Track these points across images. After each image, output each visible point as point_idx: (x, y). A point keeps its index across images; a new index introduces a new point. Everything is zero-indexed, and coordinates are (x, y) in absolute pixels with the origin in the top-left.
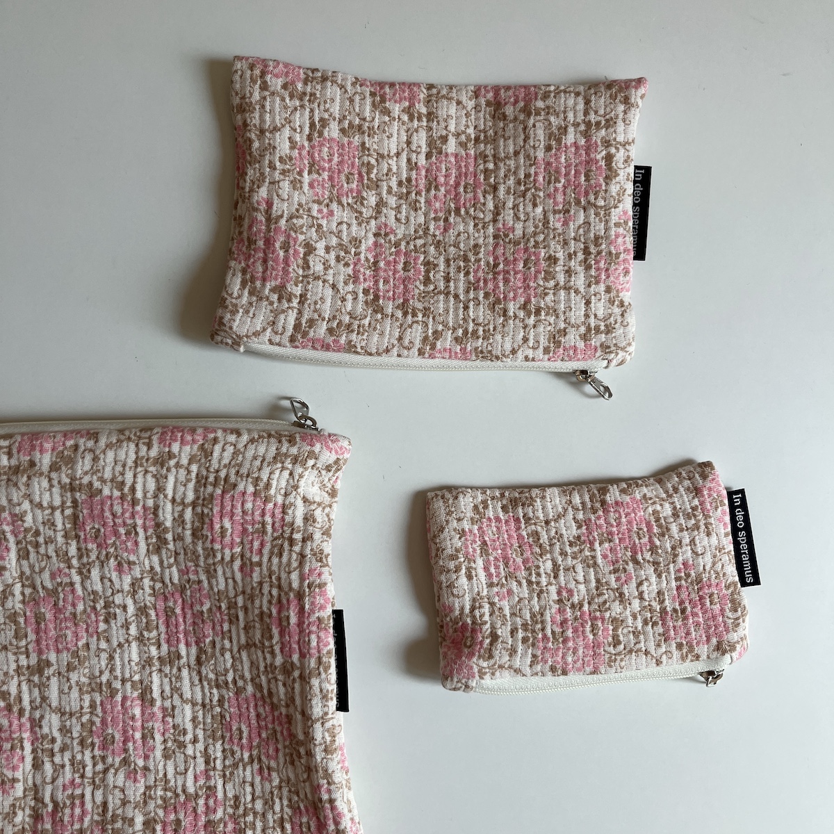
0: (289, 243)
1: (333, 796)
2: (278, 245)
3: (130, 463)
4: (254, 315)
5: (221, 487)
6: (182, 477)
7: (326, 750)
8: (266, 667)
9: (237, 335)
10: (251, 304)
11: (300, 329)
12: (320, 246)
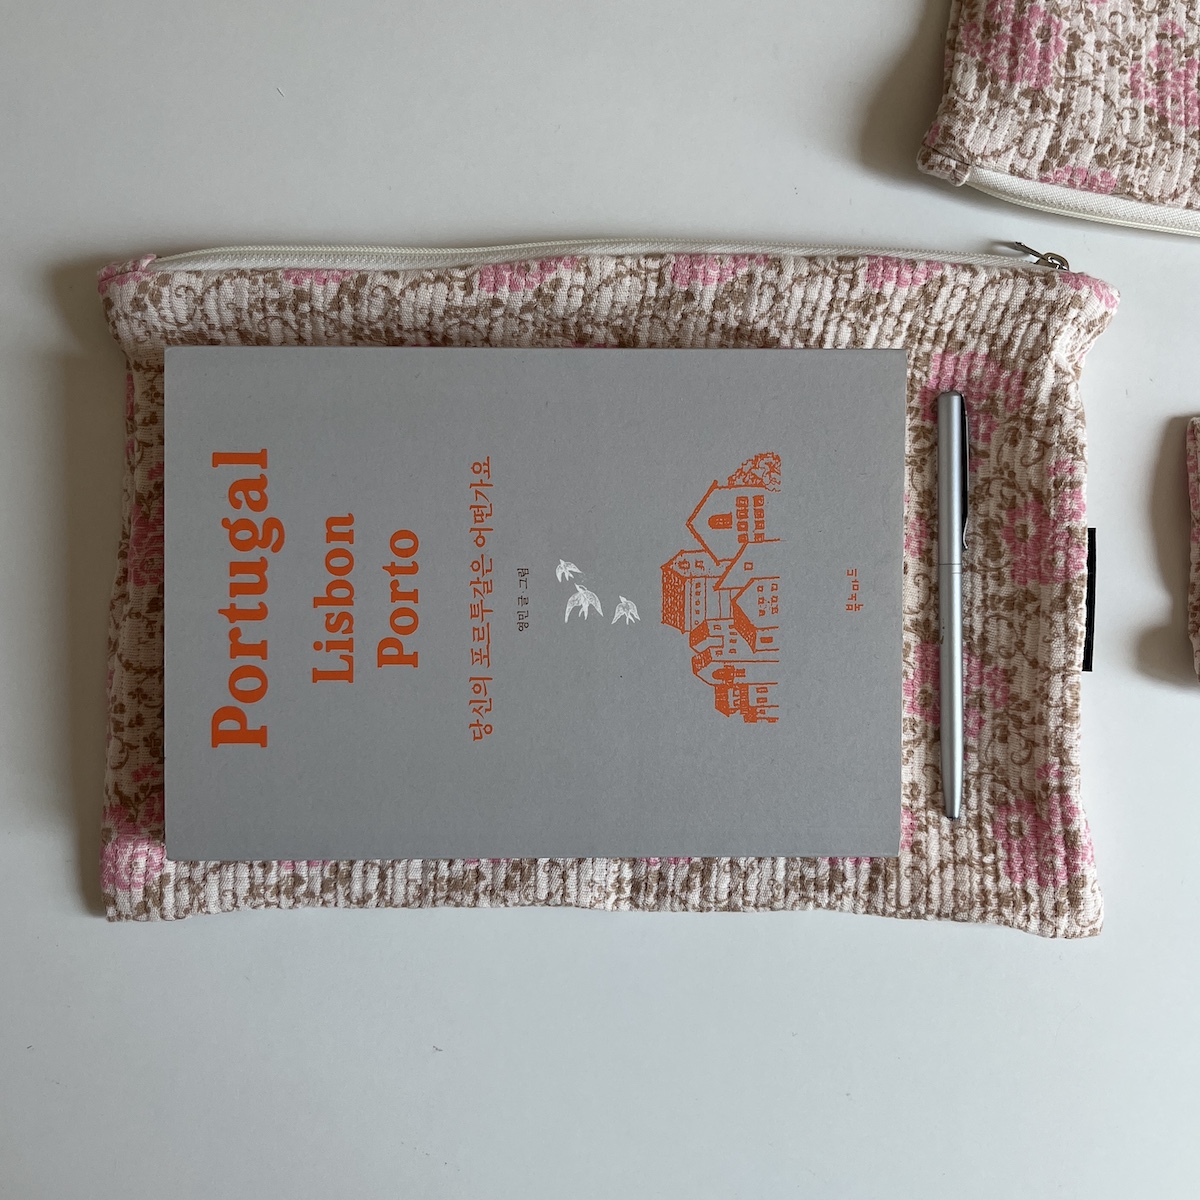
0: (1049, 30)
1: (1066, 782)
2: (1034, 31)
3: (823, 306)
4: (995, 126)
5: (943, 345)
6: (888, 330)
7: (1063, 716)
8: (984, 601)
9: (969, 154)
10: (991, 111)
11: (1057, 153)
12: (1090, 39)
